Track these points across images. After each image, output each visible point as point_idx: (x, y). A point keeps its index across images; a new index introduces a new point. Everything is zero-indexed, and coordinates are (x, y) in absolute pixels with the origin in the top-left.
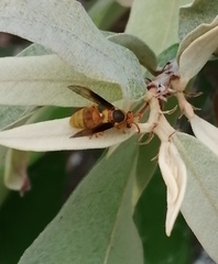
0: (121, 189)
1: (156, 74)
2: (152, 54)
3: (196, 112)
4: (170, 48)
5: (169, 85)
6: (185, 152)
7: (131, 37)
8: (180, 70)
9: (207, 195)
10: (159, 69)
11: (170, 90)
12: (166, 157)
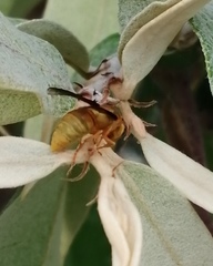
1: (89, 76)
2: (81, 49)
3: (148, 130)
4: (105, 41)
5: (108, 91)
6: (136, 188)
7: (52, 24)
9: (169, 249)
10: (92, 69)
11: (110, 99)
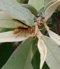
0: (27, 54)
1: (38, 17)
2: (36, 11)
3: (50, 29)
4: (42, 9)
6: (47, 42)
7: (29, 5)
8: (45, 16)
9: (54, 56)
10: (38, 15)
11: (42, 22)
12: (40, 44)
